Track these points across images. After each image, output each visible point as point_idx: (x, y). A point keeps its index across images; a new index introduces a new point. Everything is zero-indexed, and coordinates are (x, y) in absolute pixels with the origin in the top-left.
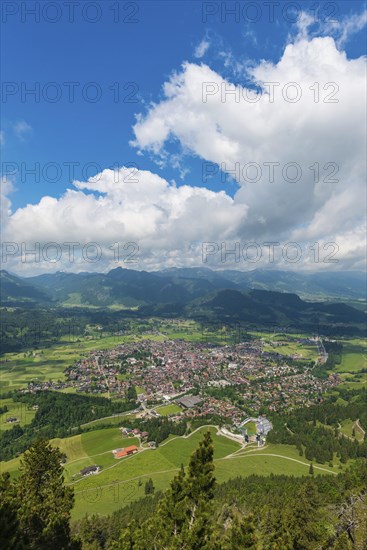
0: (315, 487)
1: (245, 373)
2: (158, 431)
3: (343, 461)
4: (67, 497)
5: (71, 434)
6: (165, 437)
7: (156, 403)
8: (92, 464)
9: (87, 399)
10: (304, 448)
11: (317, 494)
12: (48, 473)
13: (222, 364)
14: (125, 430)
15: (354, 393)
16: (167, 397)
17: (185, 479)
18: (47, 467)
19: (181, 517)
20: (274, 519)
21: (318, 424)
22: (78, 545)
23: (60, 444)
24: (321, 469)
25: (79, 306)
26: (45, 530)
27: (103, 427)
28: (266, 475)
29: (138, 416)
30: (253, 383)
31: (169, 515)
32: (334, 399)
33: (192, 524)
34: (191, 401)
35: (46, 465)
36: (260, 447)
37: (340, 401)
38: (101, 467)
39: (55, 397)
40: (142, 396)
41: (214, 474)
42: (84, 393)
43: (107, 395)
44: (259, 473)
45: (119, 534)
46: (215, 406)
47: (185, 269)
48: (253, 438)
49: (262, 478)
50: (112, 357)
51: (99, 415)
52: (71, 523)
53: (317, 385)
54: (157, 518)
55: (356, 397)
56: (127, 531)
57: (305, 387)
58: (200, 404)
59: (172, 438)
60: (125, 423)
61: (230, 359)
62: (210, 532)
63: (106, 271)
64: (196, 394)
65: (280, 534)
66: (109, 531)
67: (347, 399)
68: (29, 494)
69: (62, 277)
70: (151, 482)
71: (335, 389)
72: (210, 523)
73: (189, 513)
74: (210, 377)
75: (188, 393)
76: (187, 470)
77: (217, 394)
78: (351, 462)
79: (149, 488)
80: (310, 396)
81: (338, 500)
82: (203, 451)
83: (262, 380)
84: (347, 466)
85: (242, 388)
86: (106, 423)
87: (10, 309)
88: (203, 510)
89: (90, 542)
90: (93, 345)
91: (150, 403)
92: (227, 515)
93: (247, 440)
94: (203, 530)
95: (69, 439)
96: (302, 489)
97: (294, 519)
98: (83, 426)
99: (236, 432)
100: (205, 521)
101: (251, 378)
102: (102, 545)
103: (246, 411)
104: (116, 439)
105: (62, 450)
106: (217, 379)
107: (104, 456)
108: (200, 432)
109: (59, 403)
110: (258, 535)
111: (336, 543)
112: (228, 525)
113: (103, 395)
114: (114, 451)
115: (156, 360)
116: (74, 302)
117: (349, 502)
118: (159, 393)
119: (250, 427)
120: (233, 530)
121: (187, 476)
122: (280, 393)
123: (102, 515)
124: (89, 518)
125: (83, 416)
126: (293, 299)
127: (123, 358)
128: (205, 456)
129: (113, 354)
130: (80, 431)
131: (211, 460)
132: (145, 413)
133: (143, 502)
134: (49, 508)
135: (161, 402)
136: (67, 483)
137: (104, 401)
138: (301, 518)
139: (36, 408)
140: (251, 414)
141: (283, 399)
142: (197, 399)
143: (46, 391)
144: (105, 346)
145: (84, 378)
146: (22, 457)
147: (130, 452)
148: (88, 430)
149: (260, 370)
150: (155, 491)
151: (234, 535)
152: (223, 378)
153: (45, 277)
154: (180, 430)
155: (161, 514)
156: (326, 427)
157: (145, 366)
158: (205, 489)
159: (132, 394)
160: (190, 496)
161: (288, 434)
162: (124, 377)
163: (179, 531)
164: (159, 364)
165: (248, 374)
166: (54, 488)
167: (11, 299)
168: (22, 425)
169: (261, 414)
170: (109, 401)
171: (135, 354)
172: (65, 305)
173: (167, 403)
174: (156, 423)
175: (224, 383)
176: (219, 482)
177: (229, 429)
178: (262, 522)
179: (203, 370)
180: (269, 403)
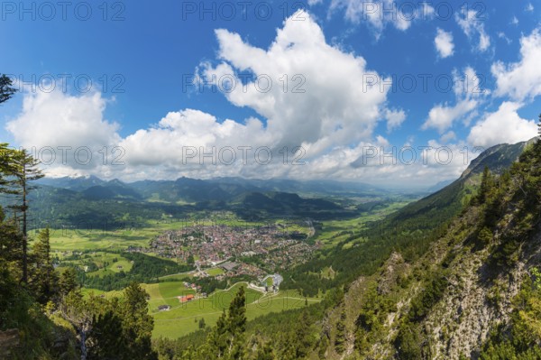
0: (309, 313)
1: (266, 246)
2: (208, 286)
3: (324, 292)
4: (150, 322)
5: (152, 282)
6: (213, 290)
7: (207, 267)
8: (165, 303)
9: (163, 261)
10: (302, 290)
11: (310, 317)
12: (139, 304)
13: (250, 241)
14: (186, 284)
15: (329, 251)
16: (214, 263)
17: (226, 319)
18: (139, 300)
19: (223, 345)
20: (284, 340)
21: (310, 273)
22: (155, 354)
23: (146, 287)
24: (312, 301)
25: (158, 201)
26: (137, 339)
27: (172, 280)
28: (279, 311)
29: (195, 275)
30: (271, 252)
31: (215, 343)
32: (318, 256)
33: (231, 350)
34: (230, 266)
35: (138, 299)
36: (275, 294)
37: (322, 257)
38: (171, 307)
39: (144, 257)
40: (197, 262)
41: (246, 314)
42: (160, 257)
43: (175, 260)
44: (275, 311)
45: (181, 353)
46: (246, 269)
47: (227, 178)
48: (271, 288)
49: (277, 314)
50: (178, 235)
51: (170, 272)
52: (152, 339)
53: (309, 249)
54: (207, 345)
55: (330, 253)
56: (187, 352)
57: (302, 251)
58: (236, 268)
59: (218, 291)
60: (186, 279)
61: (256, 237)
62: (243, 354)
63: (175, 179)
64: (233, 261)
65: (288, 349)
66: (175, 350)
67: (325, 255)
68: (128, 315)
69: (148, 183)
70: (203, 320)
71: (319, 250)
72: (243, 349)
73: (229, 342)
74: (243, 250)
75: (228, 260)
76: (227, 312)
77: (248, 261)
78: (328, 291)
79: (202, 325)
80: (305, 257)
81: (322, 317)
82: (239, 299)
83: (276, 250)
84: (326, 295)
85: (263, 256)
86: (175, 278)
87: (120, 202)
88: (238, 340)
89: (164, 355)
90: (167, 226)
91: (202, 267)
92: (254, 342)
93: (267, 290)
94: (238, 353)
95: (151, 285)
96: (301, 316)
97: (296, 336)
98: (160, 278)
99: (260, 285)
100: (239, 347)
101: (270, 249)
102: (171, 358)
103: (266, 270)
104: (181, 289)
105: (147, 291)
106: (247, 251)
107: (173, 300)
108: (236, 286)
109: (145, 261)
110: (274, 352)
111: (320, 344)
112: (255, 349)
113: (173, 259)
114: (179, 297)
115: (207, 238)
116: (155, 199)
117: (327, 316)
118: (209, 260)
119: (269, 281)
120: (259, 353)
121: (227, 317)
122: (287, 257)
123: (172, 338)
124: (163, 339)
125: (159, 272)
126: (295, 197)
127: (185, 236)
128: (239, 303)
129: (179, 233)
130: (158, 281)
131: (243, 305)
132: (199, 274)
133: (198, 333)
134: (139, 326)
135: (210, 267)
136: (149, 313)
137: (172, 264)
138: (300, 334)
139: (132, 262)
140: (269, 273)
141: (289, 261)
142: (234, 265)
143: (139, 253)
144: (174, 228)
145: (161, 247)
146: (124, 290)
147: (189, 299)
148: (163, 281)
149: (275, 243)
150: (206, 326)
151: (259, 355)
152: (251, 250)
153: (139, 183)
154: (223, 285)
155: (210, 342)
156: (315, 274)
157: (200, 242)
158: (240, 325)
159: (191, 260)
160: (229, 330)
161: (292, 283)
162: (186, 249)
163: (222, 355)
164: (209, 240)
165: (267, 246)
166: (142, 314)
167: (119, 196)
168: (125, 271)
169: (276, 272)
170: (176, 264)
171: (193, 234)
172: (150, 200)
173: (214, 267)
174: (207, 280)
175: (252, 253)
176: (249, 320)
177: (255, 284)
178: (277, 343)
179: (238, 245)
180: (281, 264)
